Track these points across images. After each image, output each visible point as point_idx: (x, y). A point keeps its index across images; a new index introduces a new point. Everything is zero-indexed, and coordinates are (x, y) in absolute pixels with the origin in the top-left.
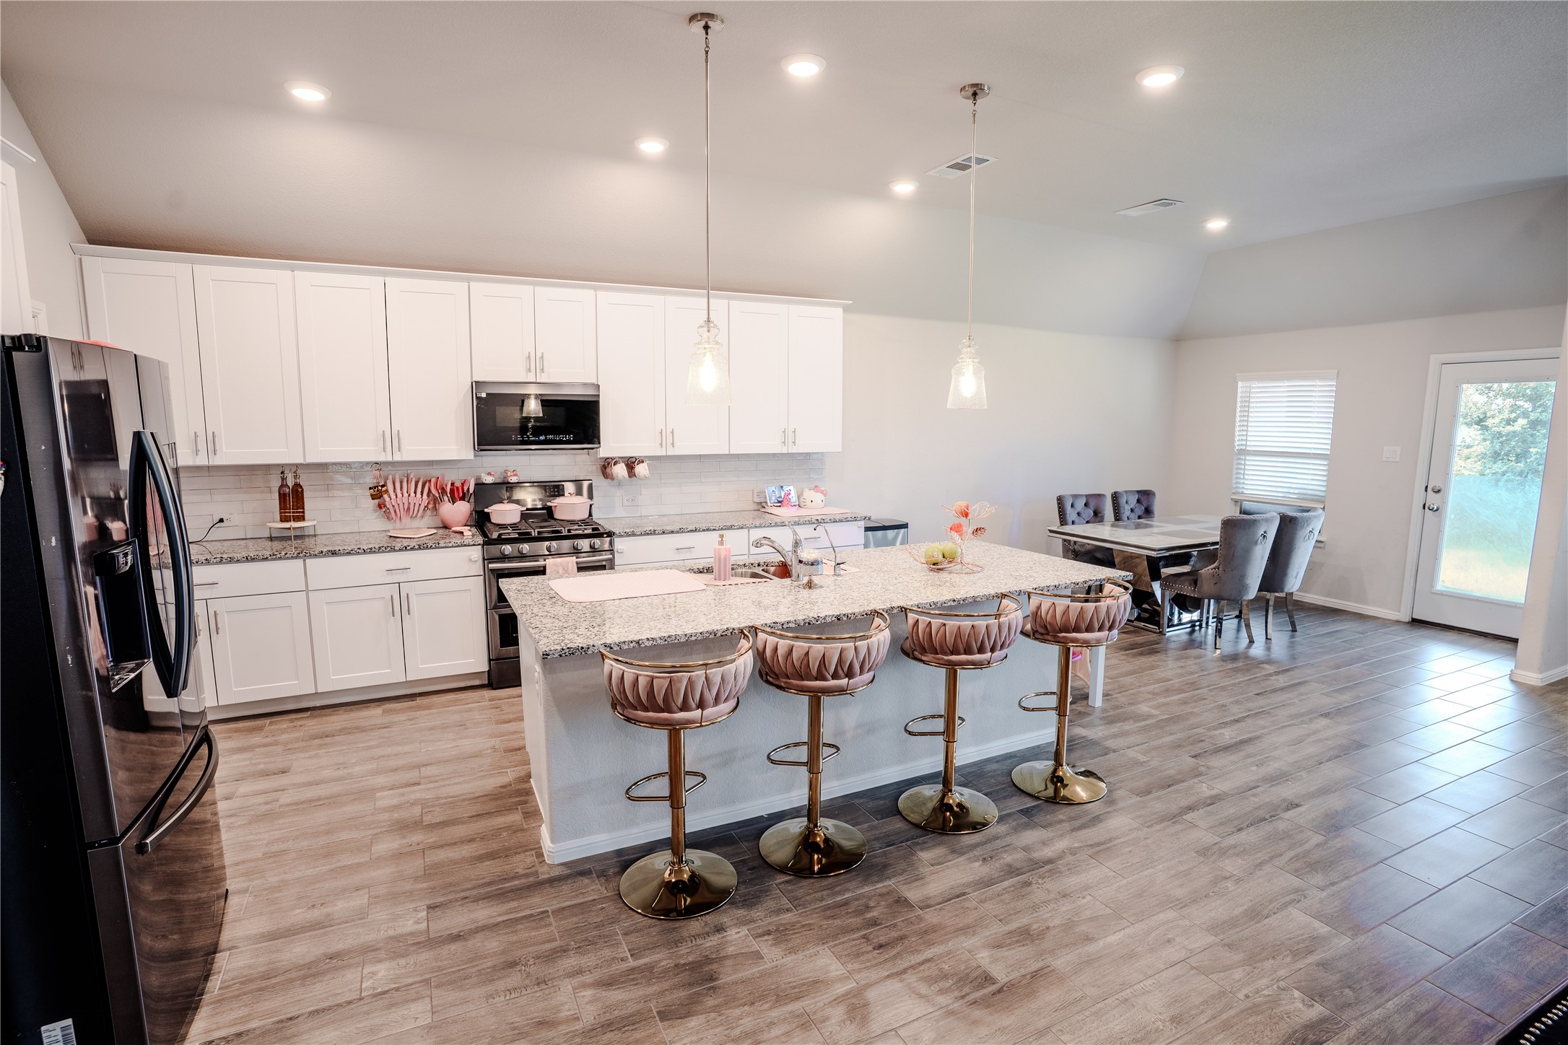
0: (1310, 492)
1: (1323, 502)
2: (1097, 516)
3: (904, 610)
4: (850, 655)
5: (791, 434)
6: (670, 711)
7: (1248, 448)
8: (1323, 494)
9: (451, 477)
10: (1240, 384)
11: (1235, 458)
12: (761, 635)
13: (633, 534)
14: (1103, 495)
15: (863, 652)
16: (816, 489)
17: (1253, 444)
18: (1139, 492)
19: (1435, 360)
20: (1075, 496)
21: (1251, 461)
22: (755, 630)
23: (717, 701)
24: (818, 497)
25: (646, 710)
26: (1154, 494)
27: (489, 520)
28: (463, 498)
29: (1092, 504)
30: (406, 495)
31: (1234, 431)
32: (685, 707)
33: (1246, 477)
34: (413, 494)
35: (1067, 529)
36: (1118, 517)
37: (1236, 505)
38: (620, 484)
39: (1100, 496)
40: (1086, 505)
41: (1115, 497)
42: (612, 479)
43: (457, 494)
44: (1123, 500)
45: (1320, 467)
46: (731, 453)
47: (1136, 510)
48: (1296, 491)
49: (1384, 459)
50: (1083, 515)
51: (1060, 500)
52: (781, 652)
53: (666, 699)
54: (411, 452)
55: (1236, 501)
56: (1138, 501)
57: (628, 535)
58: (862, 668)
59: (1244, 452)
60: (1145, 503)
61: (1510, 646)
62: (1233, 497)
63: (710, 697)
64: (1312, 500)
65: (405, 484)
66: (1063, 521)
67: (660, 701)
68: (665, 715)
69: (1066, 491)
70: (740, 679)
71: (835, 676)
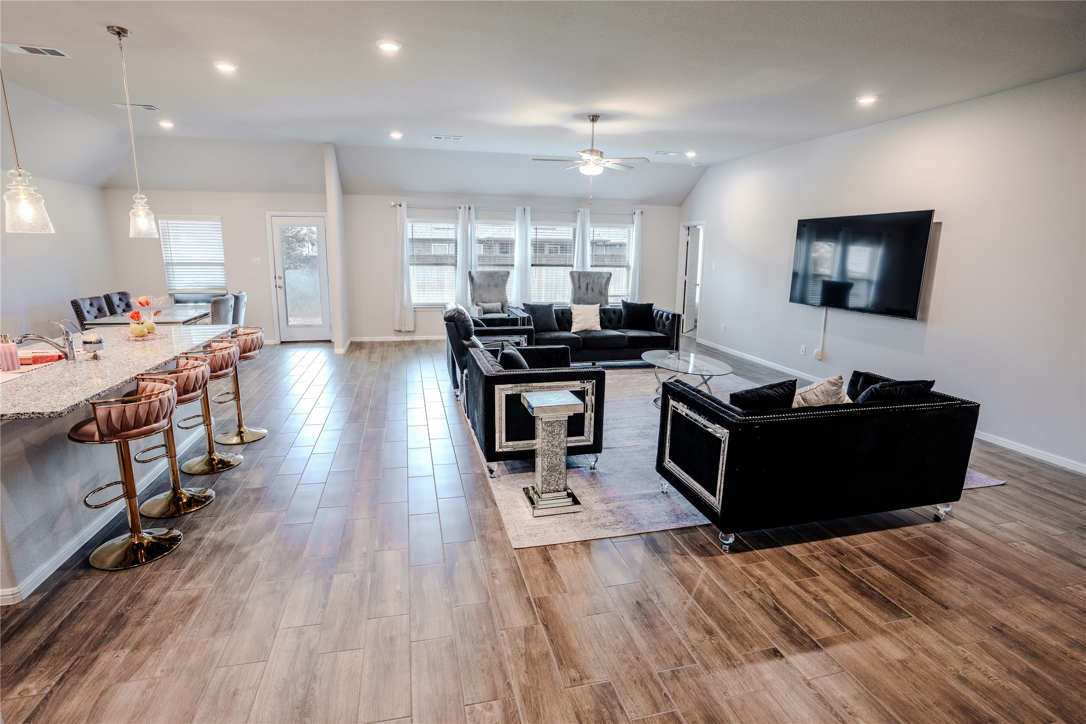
0: (217, 285)
1: (226, 289)
7: (173, 261)
8: (224, 285)
11: (165, 268)
14: (101, 297)
17: (176, 258)
18: (119, 293)
19: (268, 214)
33: (175, 279)
37: (171, 298)
47: (120, 306)
48: (206, 285)
49: (254, 264)
50: (91, 312)
55: (171, 295)
61: (328, 344)
62: (169, 292)
64: (220, 289)
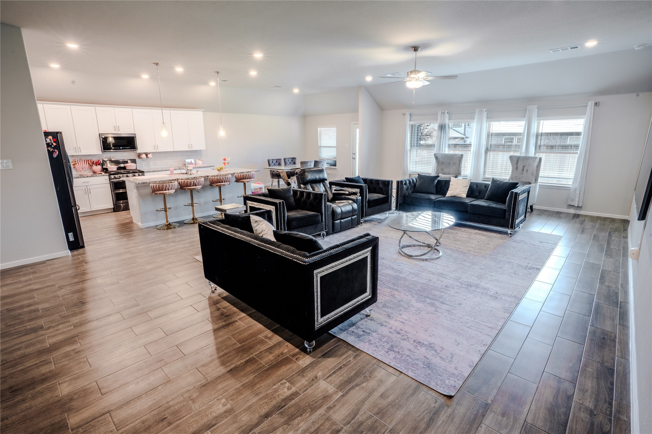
2: (280, 164)
3: (208, 176)
4: (195, 182)
5: (191, 145)
6: (163, 191)
9: (95, 160)
10: (319, 129)
12: (179, 180)
13: (150, 172)
15: (198, 181)
16: (200, 160)
20: (273, 160)
21: (323, 149)
22: (178, 179)
23: (171, 189)
24: (201, 162)
25: (159, 191)
26: (296, 158)
27: (108, 170)
28: (99, 165)
29: (278, 161)
30: (82, 164)
31: (318, 141)
32: (165, 190)
34: (84, 164)
35: (270, 167)
36: (285, 164)
38: (143, 160)
39: (280, 159)
40: (276, 162)
41: (285, 159)
42: (142, 158)
43: (97, 164)
44: (287, 160)
45: (334, 150)
46: (175, 150)
51: (269, 161)
52: (183, 182)
53: (162, 189)
54: (84, 152)
56: (292, 160)
57: (148, 172)
58: (198, 184)
59: (321, 147)
60: (293, 161)
63: (170, 188)
65: (81, 162)
66: (269, 165)
67: (161, 189)
68: (162, 192)
69: (271, 158)
70: (175, 186)
71: (193, 186)
